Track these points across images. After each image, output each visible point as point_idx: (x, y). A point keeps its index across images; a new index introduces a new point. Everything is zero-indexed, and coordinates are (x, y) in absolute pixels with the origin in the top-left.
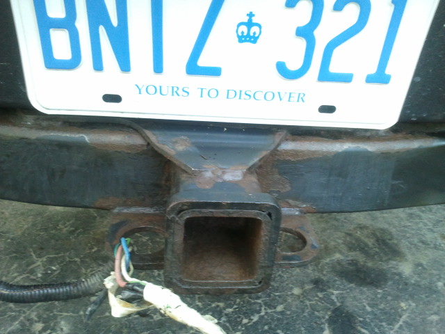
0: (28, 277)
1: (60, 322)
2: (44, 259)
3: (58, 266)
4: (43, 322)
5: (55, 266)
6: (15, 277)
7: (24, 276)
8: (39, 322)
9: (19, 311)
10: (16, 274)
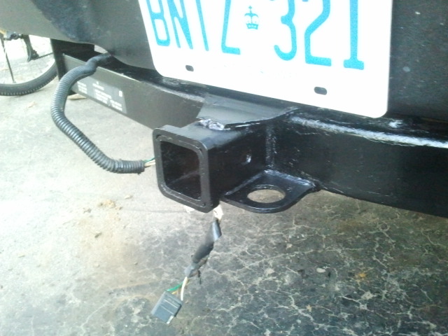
0: (282, 235)
1: (285, 275)
2: (300, 227)
3: (306, 235)
4: (275, 270)
5: (304, 234)
6: (273, 232)
7: (279, 233)
8: (272, 268)
9: (264, 256)
10: (275, 230)
